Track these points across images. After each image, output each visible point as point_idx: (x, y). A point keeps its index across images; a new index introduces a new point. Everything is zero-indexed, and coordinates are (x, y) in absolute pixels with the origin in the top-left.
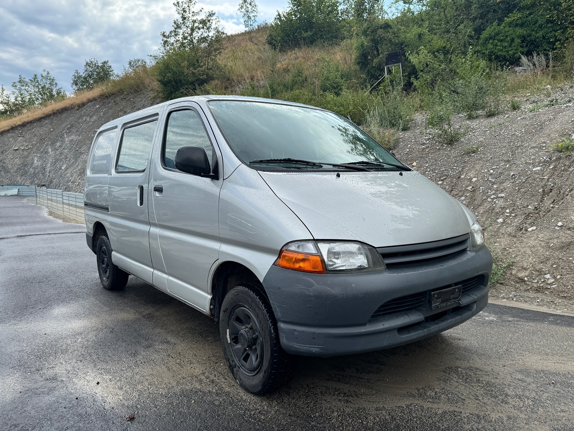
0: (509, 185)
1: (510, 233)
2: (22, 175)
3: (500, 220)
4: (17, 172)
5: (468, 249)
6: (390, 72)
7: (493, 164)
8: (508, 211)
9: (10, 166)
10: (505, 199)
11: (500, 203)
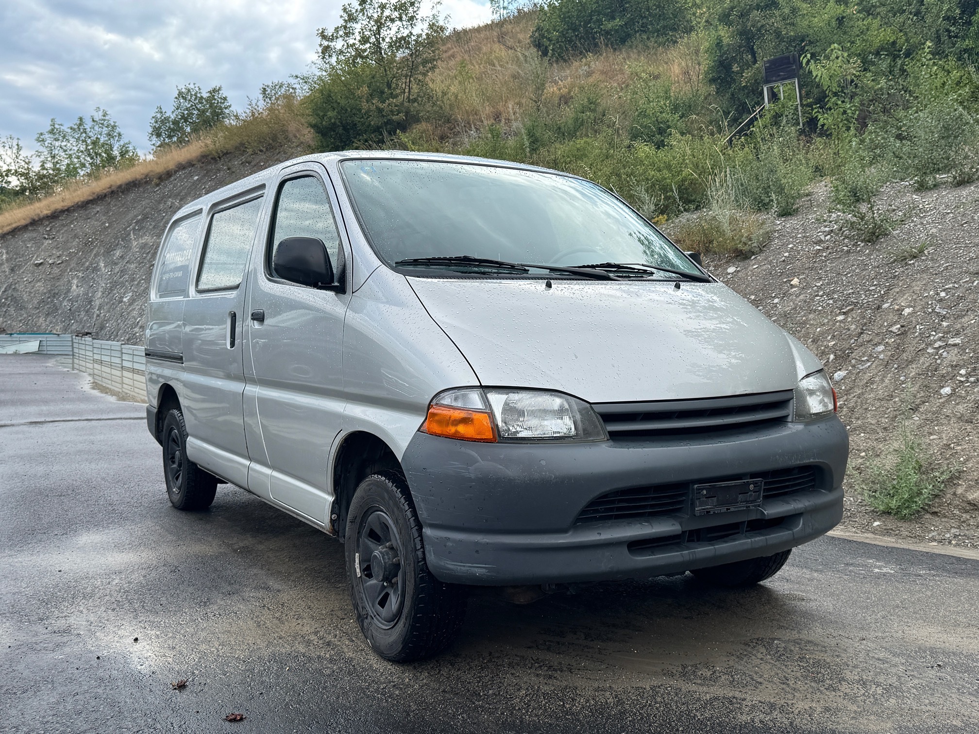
0: (973, 322)
1: (962, 415)
2: (48, 315)
3: (947, 390)
4: (38, 308)
5: (790, 419)
6: (774, 97)
7: (948, 280)
8: (963, 372)
9: (26, 297)
10: (961, 348)
11: (951, 356)
